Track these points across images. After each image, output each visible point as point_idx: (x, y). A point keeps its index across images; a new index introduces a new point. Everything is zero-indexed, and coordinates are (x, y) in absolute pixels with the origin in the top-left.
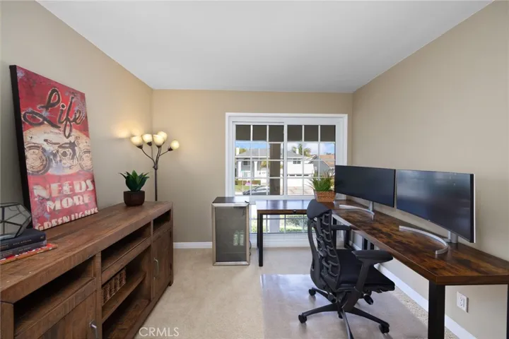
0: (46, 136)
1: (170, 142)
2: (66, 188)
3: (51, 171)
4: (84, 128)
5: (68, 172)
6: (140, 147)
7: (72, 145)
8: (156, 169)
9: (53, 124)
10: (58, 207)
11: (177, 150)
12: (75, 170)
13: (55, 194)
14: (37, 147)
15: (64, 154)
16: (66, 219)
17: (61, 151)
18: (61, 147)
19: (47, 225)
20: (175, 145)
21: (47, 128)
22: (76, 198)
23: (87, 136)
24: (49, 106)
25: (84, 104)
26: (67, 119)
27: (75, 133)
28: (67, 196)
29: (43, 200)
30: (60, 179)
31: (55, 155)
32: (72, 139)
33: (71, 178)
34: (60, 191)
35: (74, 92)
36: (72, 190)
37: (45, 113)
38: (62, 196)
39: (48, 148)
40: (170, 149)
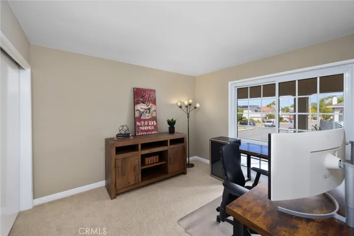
0: (141, 107)
1: (195, 104)
2: (146, 123)
3: (142, 118)
4: (154, 102)
5: (147, 118)
6: (181, 107)
7: (149, 109)
8: (188, 118)
9: (143, 103)
10: (143, 129)
11: (199, 108)
12: (150, 117)
13: (142, 125)
14: (138, 110)
15: (146, 112)
16: (145, 133)
17: (145, 111)
18: (145, 110)
19: (139, 134)
20: (198, 105)
21: (142, 104)
22: (149, 127)
23: (155, 105)
24: (143, 97)
25: (155, 94)
26: (148, 100)
27: (151, 104)
28: (146, 126)
29: (139, 126)
30: (145, 120)
31: (143, 113)
32: (149, 107)
33: (148, 120)
34: (144, 124)
35: (151, 90)
36: (148, 124)
37: (141, 100)
38: (145, 126)
39: (141, 110)
40: (195, 108)
